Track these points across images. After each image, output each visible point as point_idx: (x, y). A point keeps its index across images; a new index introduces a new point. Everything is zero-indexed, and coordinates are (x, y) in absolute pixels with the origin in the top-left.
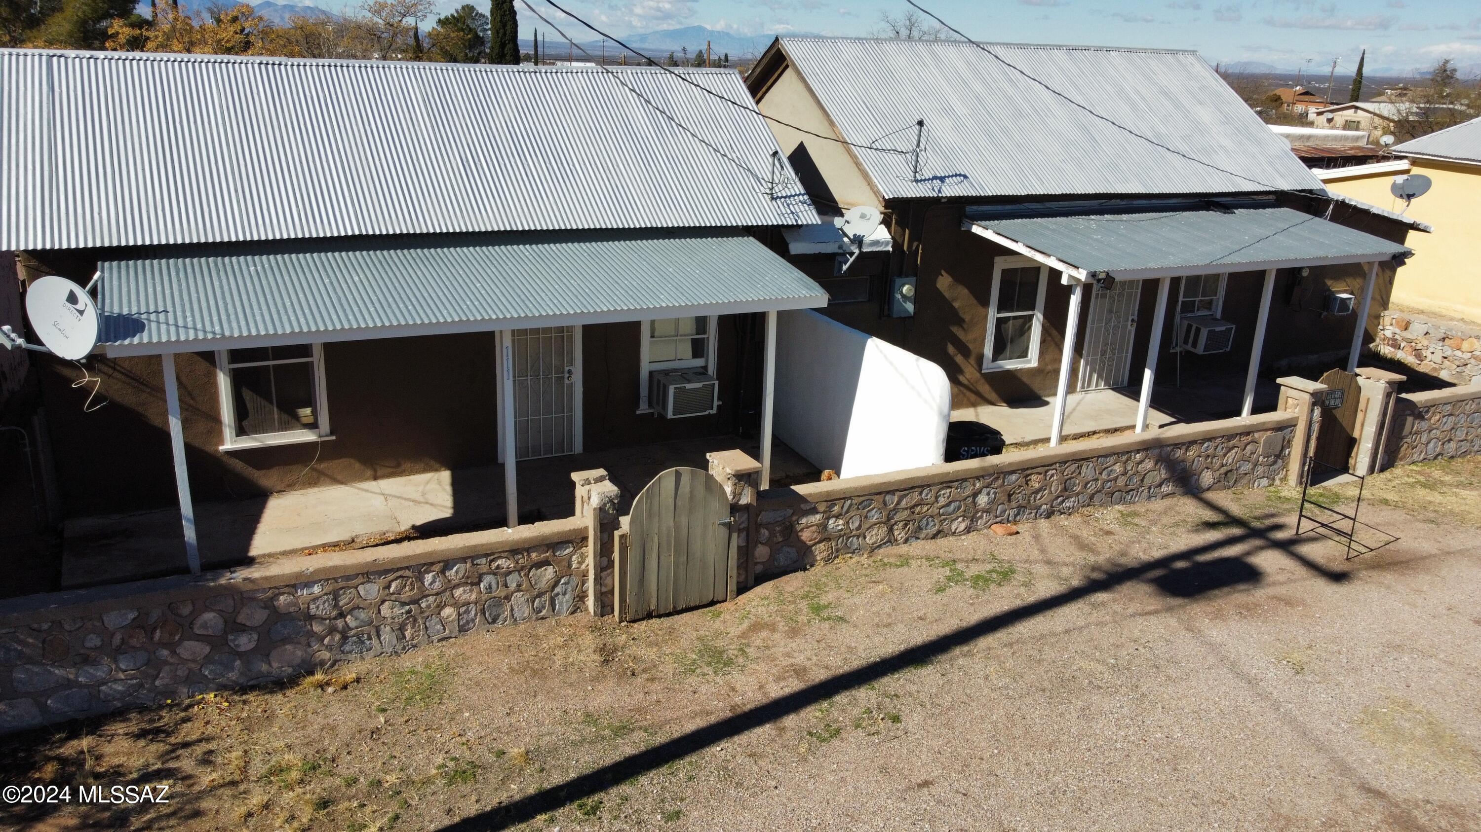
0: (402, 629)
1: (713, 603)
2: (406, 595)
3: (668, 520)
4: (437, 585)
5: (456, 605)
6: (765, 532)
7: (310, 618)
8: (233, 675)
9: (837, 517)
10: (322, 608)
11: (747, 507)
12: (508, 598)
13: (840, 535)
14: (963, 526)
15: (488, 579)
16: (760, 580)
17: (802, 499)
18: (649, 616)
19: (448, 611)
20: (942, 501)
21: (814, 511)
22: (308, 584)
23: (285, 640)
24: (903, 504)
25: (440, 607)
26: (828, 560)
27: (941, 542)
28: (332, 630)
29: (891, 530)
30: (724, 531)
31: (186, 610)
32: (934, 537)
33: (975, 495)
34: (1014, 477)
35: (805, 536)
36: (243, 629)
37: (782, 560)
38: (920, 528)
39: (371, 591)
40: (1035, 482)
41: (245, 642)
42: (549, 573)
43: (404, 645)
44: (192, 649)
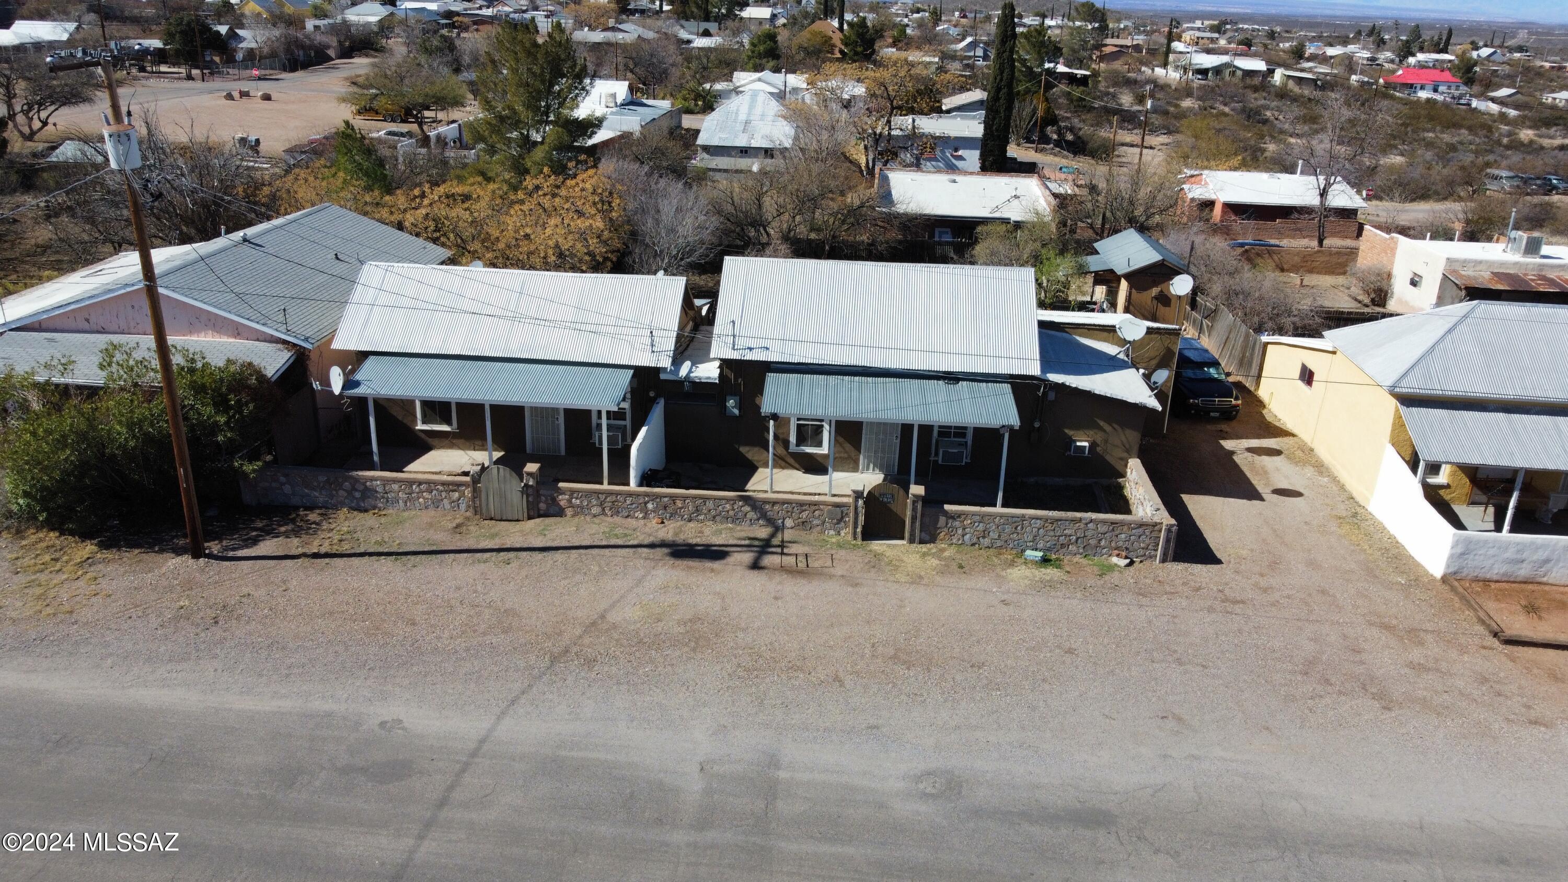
0: (406, 502)
1: (518, 520)
2: (407, 491)
3: (496, 485)
4: (417, 490)
5: (424, 498)
6: (543, 498)
7: (377, 492)
8: (353, 505)
9: (577, 498)
10: (380, 489)
11: (532, 486)
12: (442, 500)
13: (578, 506)
14: (641, 516)
15: (434, 492)
16: (539, 516)
17: (559, 488)
18: (491, 519)
19: (421, 500)
20: (628, 502)
21: (564, 493)
22: (376, 480)
23: (369, 497)
24: (608, 499)
25: (419, 498)
26: (573, 516)
27: (629, 520)
28: (383, 497)
29: (603, 509)
30: (519, 494)
31: (340, 480)
32: (627, 517)
33: (646, 503)
34: (666, 499)
35: (562, 503)
36: (356, 490)
37: (552, 511)
38: (618, 512)
39: (395, 487)
40: (679, 503)
41: (357, 495)
42: (456, 495)
43: (407, 509)
44: (341, 493)
